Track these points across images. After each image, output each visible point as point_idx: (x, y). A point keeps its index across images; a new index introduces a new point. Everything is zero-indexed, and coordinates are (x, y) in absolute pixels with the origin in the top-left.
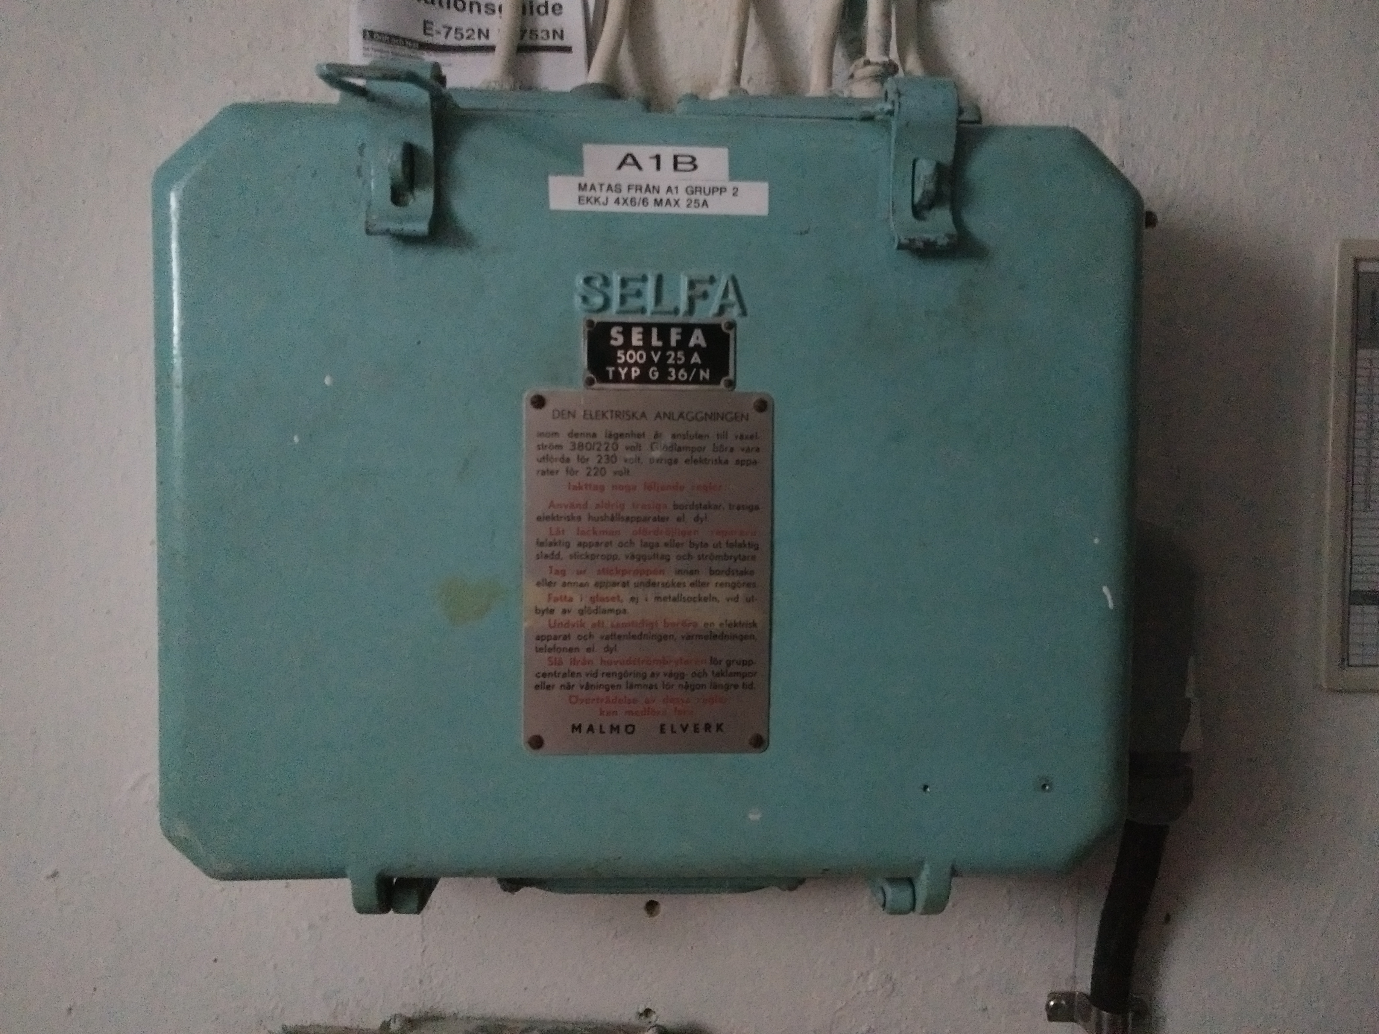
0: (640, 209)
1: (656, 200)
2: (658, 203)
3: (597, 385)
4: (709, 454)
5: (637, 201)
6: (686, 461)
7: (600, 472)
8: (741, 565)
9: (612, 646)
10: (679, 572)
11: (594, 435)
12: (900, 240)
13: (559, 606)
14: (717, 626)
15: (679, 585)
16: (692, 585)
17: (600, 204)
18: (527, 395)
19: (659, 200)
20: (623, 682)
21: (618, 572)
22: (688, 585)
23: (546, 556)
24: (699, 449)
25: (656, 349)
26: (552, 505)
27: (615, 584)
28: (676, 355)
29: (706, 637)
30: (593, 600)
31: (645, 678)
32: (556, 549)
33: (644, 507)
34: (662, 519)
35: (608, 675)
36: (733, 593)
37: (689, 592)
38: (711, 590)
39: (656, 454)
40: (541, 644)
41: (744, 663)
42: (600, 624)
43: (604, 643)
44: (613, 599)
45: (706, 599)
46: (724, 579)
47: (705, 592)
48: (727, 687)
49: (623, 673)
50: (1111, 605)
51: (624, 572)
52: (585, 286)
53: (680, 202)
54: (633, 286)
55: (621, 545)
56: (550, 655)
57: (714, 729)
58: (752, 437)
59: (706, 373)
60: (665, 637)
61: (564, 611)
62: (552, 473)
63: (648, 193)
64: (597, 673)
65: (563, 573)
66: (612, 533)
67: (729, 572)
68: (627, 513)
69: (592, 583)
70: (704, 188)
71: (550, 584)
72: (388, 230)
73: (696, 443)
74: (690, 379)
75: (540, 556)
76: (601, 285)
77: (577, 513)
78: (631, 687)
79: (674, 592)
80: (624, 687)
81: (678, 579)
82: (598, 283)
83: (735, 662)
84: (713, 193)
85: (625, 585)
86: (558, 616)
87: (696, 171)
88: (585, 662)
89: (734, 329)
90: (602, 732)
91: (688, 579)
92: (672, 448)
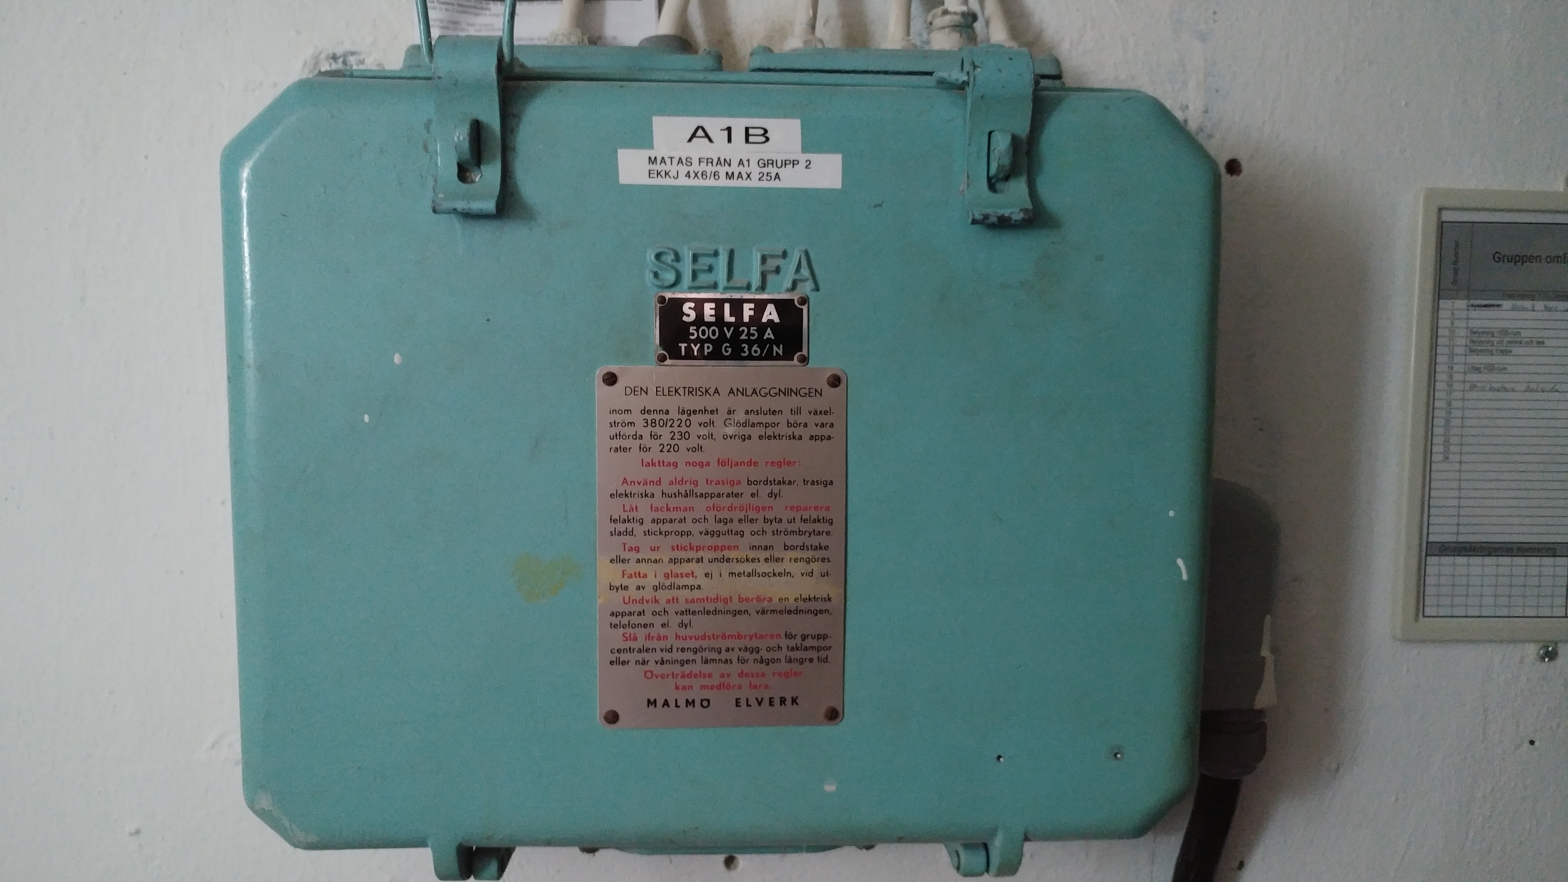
0: (711, 182)
1: (727, 173)
2: (729, 176)
3: (668, 362)
4: (783, 429)
5: (708, 175)
6: (761, 437)
7: (675, 448)
8: (815, 540)
9: (686, 621)
10: (753, 548)
11: (667, 412)
12: (973, 215)
13: (632, 583)
14: (792, 600)
15: (753, 560)
16: (766, 560)
17: (670, 177)
18: (600, 372)
19: (730, 174)
20: (698, 657)
21: (691, 548)
22: (762, 560)
23: (620, 534)
24: (773, 425)
25: (729, 325)
26: (625, 481)
27: (689, 561)
28: (749, 330)
29: (781, 612)
30: (667, 576)
31: (720, 652)
32: (629, 526)
33: (718, 483)
34: (737, 495)
35: (683, 650)
36: (808, 568)
37: (763, 567)
38: (787, 566)
39: (730, 431)
40: (615, 620)
41: (819, 637)
42: (675, 600)
43: (679, 618)
44: (687, 575)
45: (780, 574)
46: (798, 554)
47: (779, 568)
48: (802, 662)
49: (698, 648)
50: (1185, 577)
51: (699, 548)
52: (657, 262)
53: (751, 176)
54: (704, 262)
55: (695, 521)
56: (624, 630)
57: (789, 702)
58: (826, 413)
59: (779, 349)
60: (740, 612)
61: (638, 588)
62: (625, 450)
63: (719, 166)
64: (672, 649)
65: (637, 549)
66: (686, 509)
67: (803, 547)
68: (702, 488)
69: (666, 560)
70: (776, 161)
71: (623, 561)
72: (455, 210)
73: (770, 419)
74: (763, 355)
75: (613, 533)
76: (672, 261)
77: (650, 489)
78: (706, 662)
79: (748, 567)
80: (699, 661)
81: (752, 554)
82: (669, 258)
83: (810, 637)
84: (785, 167)
85: (700, 560)
86: (633, 593)
87: (767, 144)
88: (659, 638)
89: (807, 305)
90: (677, 706)
91: (763, 555)
92: (745, 424)
